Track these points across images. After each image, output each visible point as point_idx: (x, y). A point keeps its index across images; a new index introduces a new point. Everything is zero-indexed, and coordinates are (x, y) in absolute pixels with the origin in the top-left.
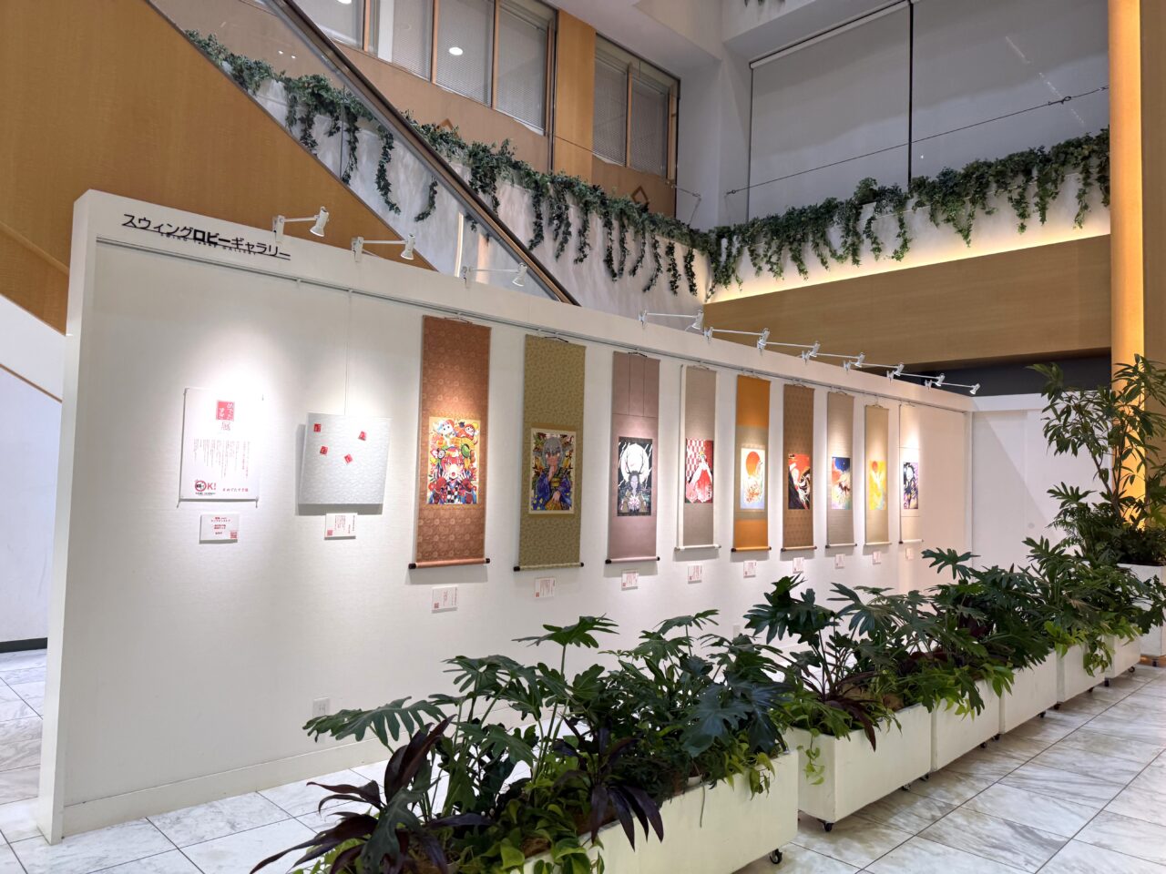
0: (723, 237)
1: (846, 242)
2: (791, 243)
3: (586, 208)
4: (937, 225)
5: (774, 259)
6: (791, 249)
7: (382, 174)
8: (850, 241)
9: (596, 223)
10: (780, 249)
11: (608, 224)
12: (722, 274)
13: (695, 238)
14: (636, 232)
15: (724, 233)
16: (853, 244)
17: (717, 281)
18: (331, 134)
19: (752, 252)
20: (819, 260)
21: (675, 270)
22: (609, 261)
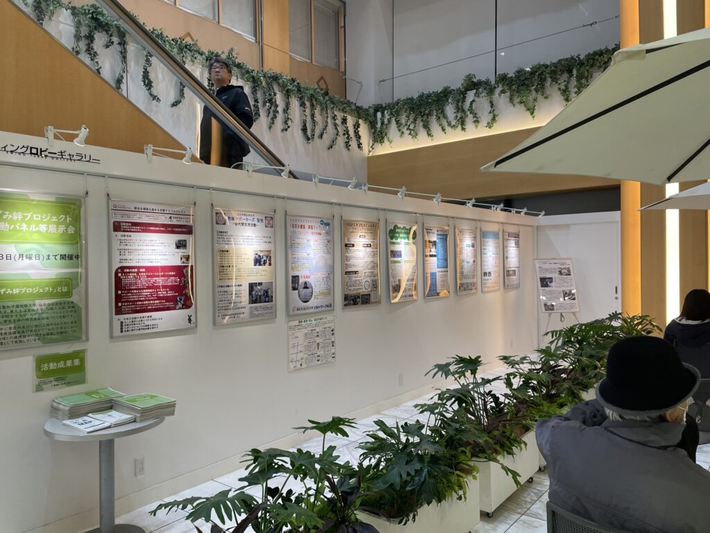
0: (378, 111)
1: (457, 116)
2: (422, 116)
3: (287, 94)
4: (514, 105)
5: (411, 127)
6: (422, 120)
7: (146, 75)
8: (459, 115)
9: (295, 103)
10: (415, 120)
11: (303, 105)
12: (379, 136)
13: (360, 112)
14: (322, 110)
15: (378, 108)
16: (461, 118)
17: (375, 141)
18: (107, 46)
19: (397, 122)
20: (440, 128)
21: (348, 134)
22: (304, 130)
